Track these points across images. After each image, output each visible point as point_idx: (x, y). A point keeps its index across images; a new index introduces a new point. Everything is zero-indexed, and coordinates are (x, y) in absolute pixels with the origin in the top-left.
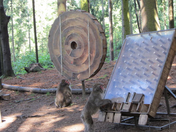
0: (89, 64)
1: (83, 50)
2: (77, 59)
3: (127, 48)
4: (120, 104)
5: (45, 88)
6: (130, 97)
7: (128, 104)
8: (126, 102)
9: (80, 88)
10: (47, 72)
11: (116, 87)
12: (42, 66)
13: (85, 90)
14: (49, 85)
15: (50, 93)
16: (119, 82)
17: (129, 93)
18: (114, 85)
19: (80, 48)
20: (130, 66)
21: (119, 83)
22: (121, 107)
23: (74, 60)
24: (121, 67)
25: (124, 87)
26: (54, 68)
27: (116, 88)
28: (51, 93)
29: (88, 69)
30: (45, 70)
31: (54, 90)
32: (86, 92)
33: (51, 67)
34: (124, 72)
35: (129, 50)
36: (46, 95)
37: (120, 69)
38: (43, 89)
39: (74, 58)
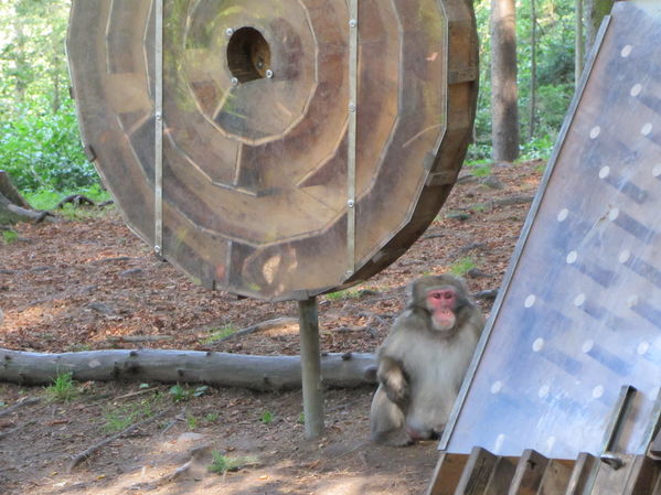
0: (351, 191)
1: (313, 90)
2: (269, 145)
3: (621, 77)
4: (568, 465)
5: (38, 349)
6: (634, 418)
7: (618, 465)
8: (610, 456)
9: (289, 351)
10: (55, 232)
11: (538, 345)
12: (21, 194)
13: (322, 362)
14: (68, 322)
15: (78, 379)
16: (559, 316)
17: (631, 391)
18: (525, 335)
19: (292, 75)
20: (640, 202)
21: (558, 321)
22: (573, 484)
23: (248, 151)
24: (574, 208)
25: (595, 346)
26: (101, 207)
27: (542, 353)
28: (83, 380)
29: (343, 222)
30: (41, 220)
31: (103, 359)
32: (329, 376)
33: (82, 200)
34: (598, 244)
35: (636, 90)
36: (49, 394)
37: (568, 220)
38: (30, 352)
39: (250, 143)
